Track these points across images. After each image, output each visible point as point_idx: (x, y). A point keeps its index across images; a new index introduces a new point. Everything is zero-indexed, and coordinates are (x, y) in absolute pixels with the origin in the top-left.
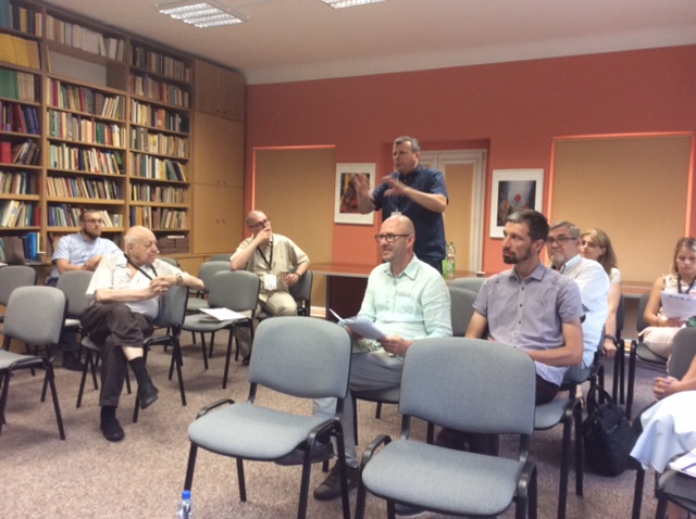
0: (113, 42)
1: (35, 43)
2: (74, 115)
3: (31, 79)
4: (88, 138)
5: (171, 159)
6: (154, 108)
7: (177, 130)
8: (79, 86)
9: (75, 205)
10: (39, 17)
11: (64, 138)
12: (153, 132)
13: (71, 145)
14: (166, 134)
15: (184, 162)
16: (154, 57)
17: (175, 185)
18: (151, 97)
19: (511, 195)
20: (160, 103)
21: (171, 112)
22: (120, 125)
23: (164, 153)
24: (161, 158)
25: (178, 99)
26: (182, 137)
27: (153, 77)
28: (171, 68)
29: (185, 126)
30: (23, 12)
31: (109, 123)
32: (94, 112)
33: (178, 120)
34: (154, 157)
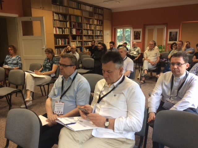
0: (91, 7)
1: (81, 11)
2: (87, 24)
3: (81, 17)
4: (88, 28)
5: (100, 30)
6: (97, 20)
7: (101, 24)
8: (87, 18)
9: (87, 41)
10: (81, 5)
11: (85, 29)
12: (97, 25)
13: (86, 30)
14: (99, 25)
15: (102, 31)
16: (97, 9)
17: (101, 36)
18: (97, 18)
19: (172, 35)
20: (98, 19)
21: (100, 21)
22: (93, 25)
23: (99, 29)
24: (99, 30)
25: (101, 18)
26: (101, 25)
27: (97, 14)
28: (100, 11)
29: (102, 23)
30: (79, 4)
31: (91, 24)
32: (89, 22)
33: (101, 22)
34: (97, 30)
